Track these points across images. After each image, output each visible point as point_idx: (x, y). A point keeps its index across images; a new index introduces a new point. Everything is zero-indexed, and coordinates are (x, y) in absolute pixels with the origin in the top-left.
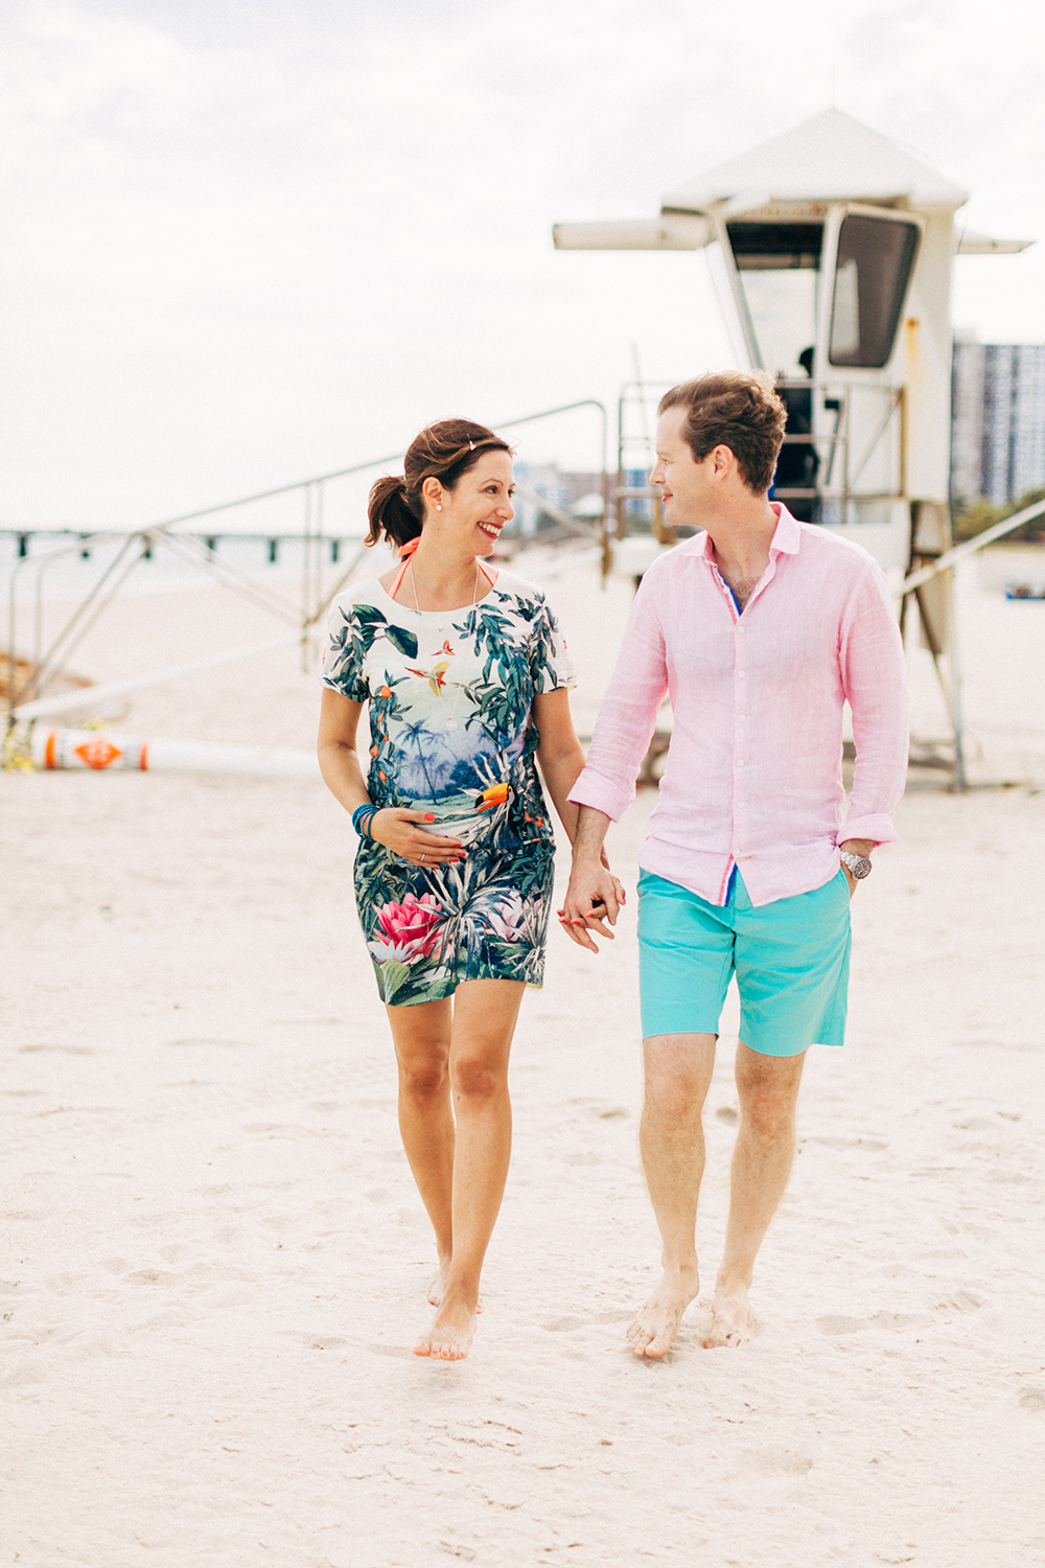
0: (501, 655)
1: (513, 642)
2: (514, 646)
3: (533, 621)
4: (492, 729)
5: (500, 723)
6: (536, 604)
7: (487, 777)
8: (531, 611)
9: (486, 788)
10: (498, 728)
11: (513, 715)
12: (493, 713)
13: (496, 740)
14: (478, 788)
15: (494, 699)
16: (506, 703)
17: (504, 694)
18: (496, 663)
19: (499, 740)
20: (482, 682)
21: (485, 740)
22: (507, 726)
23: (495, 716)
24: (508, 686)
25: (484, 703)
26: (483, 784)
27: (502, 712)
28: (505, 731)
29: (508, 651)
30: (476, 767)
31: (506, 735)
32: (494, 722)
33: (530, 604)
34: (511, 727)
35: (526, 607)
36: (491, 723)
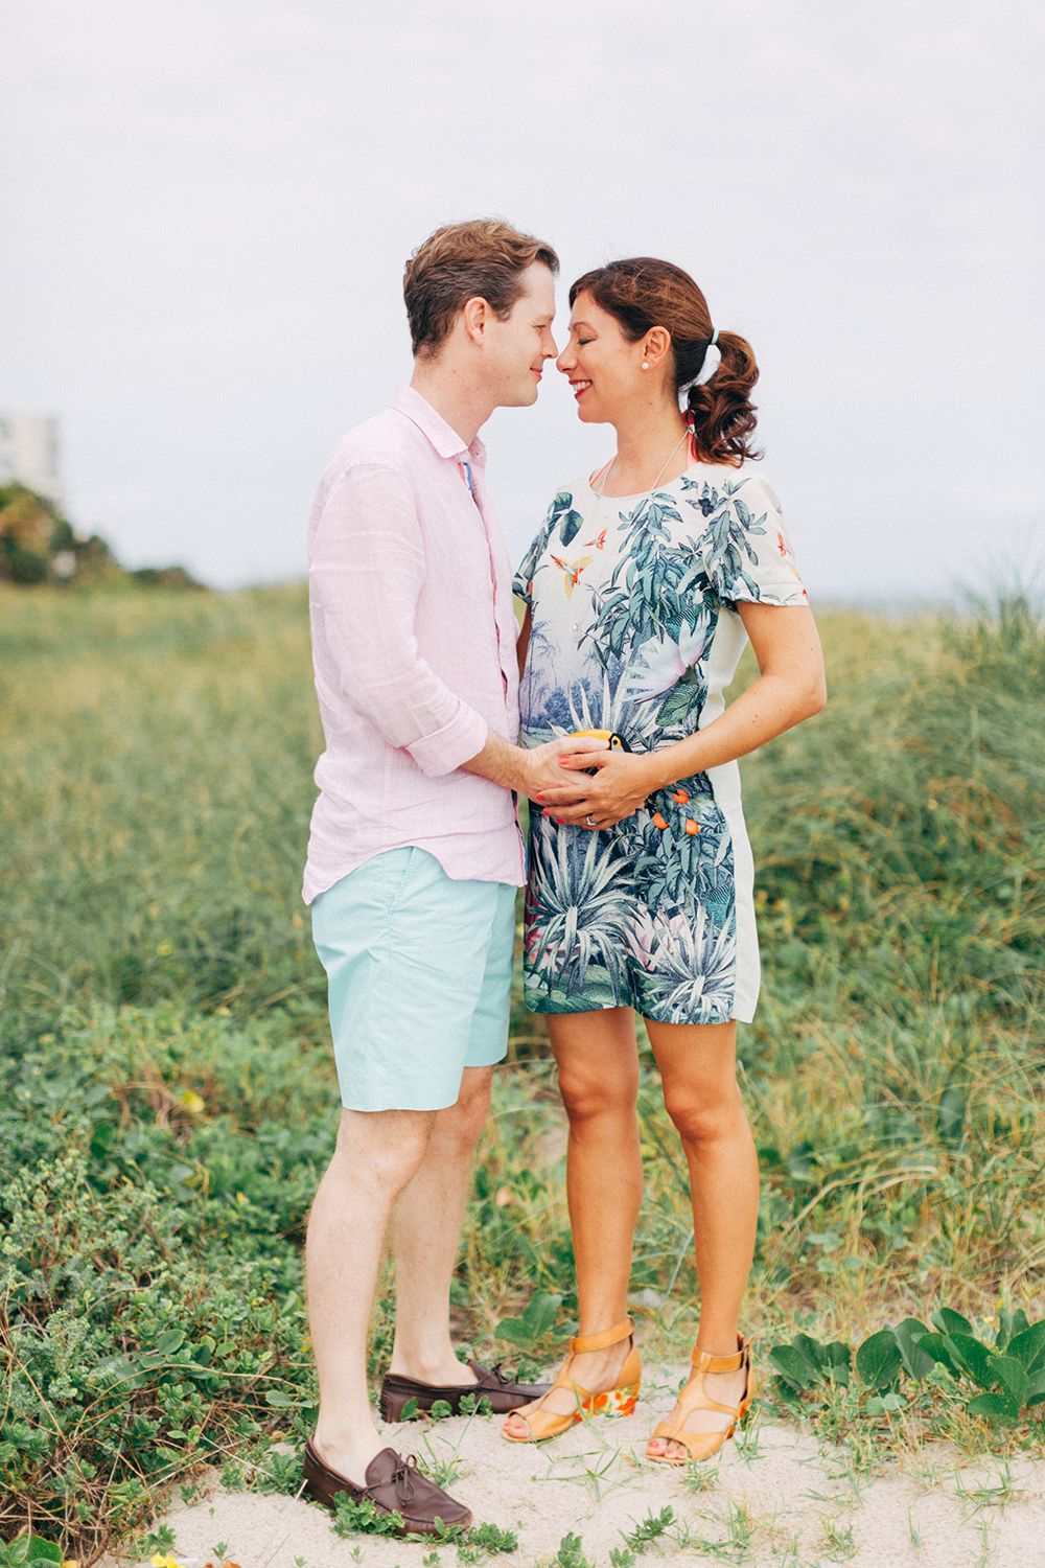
0: (642, 554)
1: (669, 540)
2: (667, 545)
3: (711, 517)
4: (603, 648)
5: (614, 642)
6: (722, 494)
7: (581, 716)
8: (712, 503)
9: (576, 731)
10: (610, 648)
11: (631, 631)
12: (610, 626)
13: (605, 662)
14: (565, 728)
15: (615, 608)
16: (626, 616)
17: (626, 603)
18: (631, 561)
19: (608, 664)
20: (609, 586)
21: (592, 661)
22: (622, 646)
23: (610, 632)
24: (633, 593)
25: (603, 614)
26: (571, 722)
27: (619, 627)
28: (618, 653)
29: (655, 549)
30: (570, 701)
31: (618, 657)
32: (606, 640)
33: (715, 493)
34: (627, 648)
35: (709, 497)
36: (603, 640)
